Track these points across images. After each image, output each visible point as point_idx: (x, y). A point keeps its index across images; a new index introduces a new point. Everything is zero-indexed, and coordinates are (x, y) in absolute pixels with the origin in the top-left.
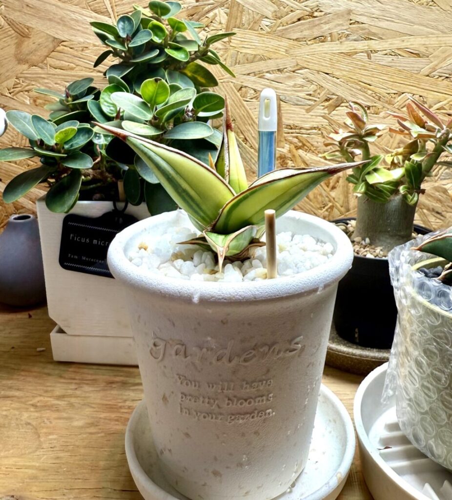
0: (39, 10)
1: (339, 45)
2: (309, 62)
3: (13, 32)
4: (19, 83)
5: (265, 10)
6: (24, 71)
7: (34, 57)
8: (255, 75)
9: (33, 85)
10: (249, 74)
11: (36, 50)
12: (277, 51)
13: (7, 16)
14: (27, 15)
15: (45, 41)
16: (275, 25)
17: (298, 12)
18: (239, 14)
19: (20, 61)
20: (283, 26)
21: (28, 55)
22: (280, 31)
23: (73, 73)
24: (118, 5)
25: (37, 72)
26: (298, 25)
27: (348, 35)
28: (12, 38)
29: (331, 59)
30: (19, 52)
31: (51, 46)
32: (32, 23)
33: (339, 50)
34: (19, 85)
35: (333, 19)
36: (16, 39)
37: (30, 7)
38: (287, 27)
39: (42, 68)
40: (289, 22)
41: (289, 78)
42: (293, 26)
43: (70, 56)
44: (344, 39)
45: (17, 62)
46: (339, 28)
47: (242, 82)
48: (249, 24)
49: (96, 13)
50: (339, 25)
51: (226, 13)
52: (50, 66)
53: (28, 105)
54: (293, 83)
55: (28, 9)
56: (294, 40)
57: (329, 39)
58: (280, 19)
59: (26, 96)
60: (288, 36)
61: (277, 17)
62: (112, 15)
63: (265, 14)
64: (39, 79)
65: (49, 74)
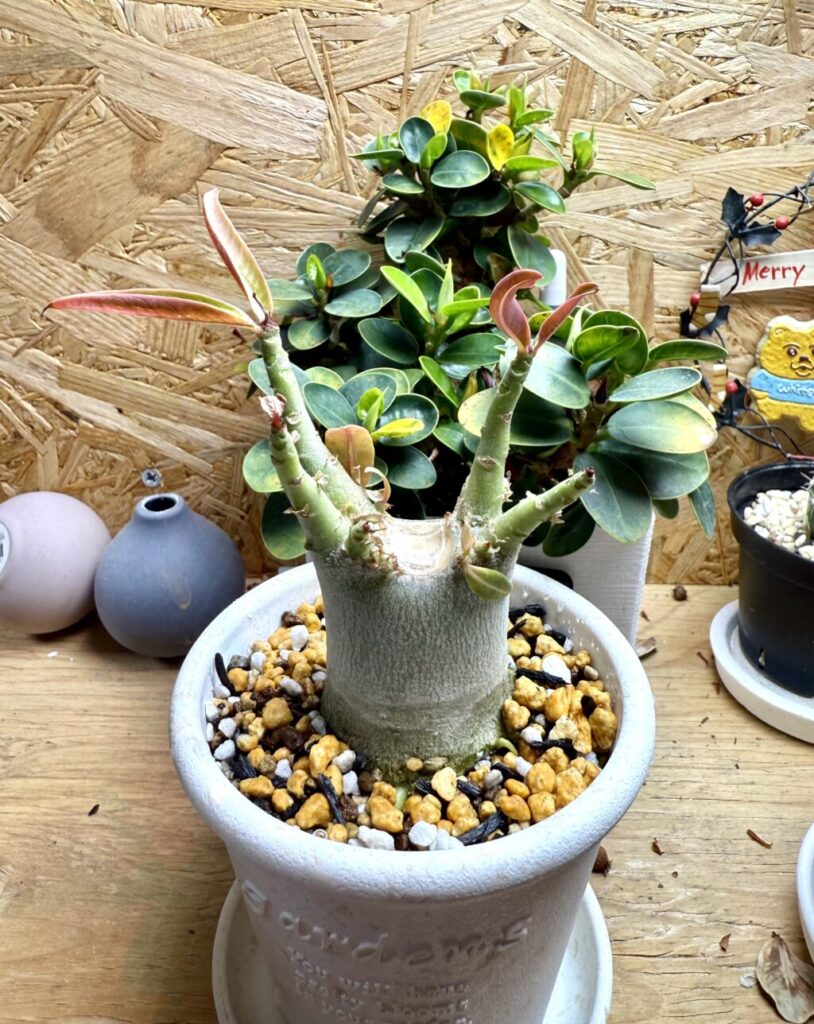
0: (176, 83)
1: (781, 153)
2: (717, 187)
3: (126, 130)
4: (145, 233)
5: (639, 80)
6: (152, 207)
7: (170, 181)
8: (609, 213)
9: (171, 236)
10: (596, 212)
11: (173, 167)
12: (656, 165)
13: (111, 96)
14: (152, 94)
15: (191, 148)
16: (656, 113)
17: (708, 83)
18: (586, 90)
19: (146, 189)
20: (673, 113)
21: (158, 176)
22: (666, 124)
23: (249, 211)
24: (340, 71)
25: (178, 210)
26: (704, 112)
27: (802, 133)
28: (124, 142)
29: (760, 181)
30: (140, 170)
31: (204, 157)
32: (163, 110)
33: (779, 162)
34: (144, 237)
35: (775, 99)
36: (133, 144)
37: (157, 77)
38: (681, 115)
39: (187, 202)
40: (686, 107)
41: (676, 217)
42: (693, 114)
43: (244, 178)
44: (793, 140)
45: (137, 191)
46: (786, 117)
47: (582, 227)
48: (604, 111)
49: (294, 88)
50: (785, 111)
51: (558, 87)
53: (163, 274)
54: (682, 227)
55: (153, 80)
56: (691, 142)
57: (763, 139)
58: (667, 99)
59: (159, 258)
60: (680, 135)
61: (664, 94)
62: (326, 94)
63: (639, 89)
64: (183, 224)
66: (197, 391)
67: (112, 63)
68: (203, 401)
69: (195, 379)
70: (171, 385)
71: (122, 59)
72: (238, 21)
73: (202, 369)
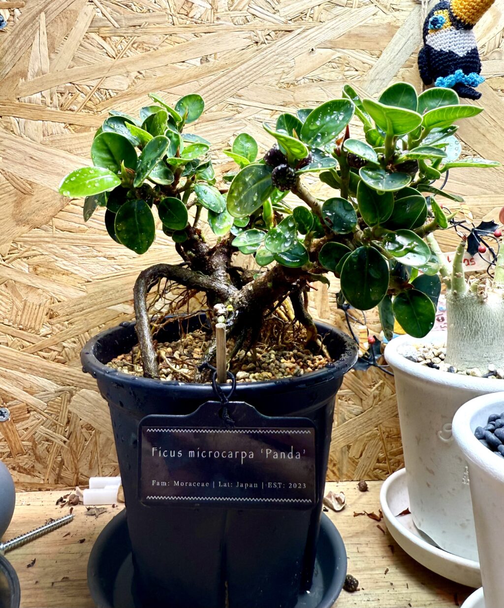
0: (44, 163)
3: (12, 188)
4: (17, 249)
6: (23, 233)
7: (36, 218)
9: (34, 250)
11: (39, 210)
13: (5, 169)
14: (30, 168)
15: (51, 199)
19: (19, 222)
21: (29, 215)
23: (85, 236)
25: (39, 235)
28: (10, 195)
30: (18, 211)
31: (59, 204)
32: (36, 177)
34: (16, 251)
36: (16, 196)
37: (34, 159)
39: (45, 230)
43: (82, 217)
45: (15, 223)
52: (56, 228)
53: (26, 274)
55: (32, 161)
59: (25, 264)
64: (42, 243)
65: (55, 238)
66: (40, 351)
67: (8, 151)
68: (44, 358)
69: (40, 343)
70: (23, 347)
71: (14, 149)
72: (85, 131)
73: (45, 336)
